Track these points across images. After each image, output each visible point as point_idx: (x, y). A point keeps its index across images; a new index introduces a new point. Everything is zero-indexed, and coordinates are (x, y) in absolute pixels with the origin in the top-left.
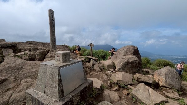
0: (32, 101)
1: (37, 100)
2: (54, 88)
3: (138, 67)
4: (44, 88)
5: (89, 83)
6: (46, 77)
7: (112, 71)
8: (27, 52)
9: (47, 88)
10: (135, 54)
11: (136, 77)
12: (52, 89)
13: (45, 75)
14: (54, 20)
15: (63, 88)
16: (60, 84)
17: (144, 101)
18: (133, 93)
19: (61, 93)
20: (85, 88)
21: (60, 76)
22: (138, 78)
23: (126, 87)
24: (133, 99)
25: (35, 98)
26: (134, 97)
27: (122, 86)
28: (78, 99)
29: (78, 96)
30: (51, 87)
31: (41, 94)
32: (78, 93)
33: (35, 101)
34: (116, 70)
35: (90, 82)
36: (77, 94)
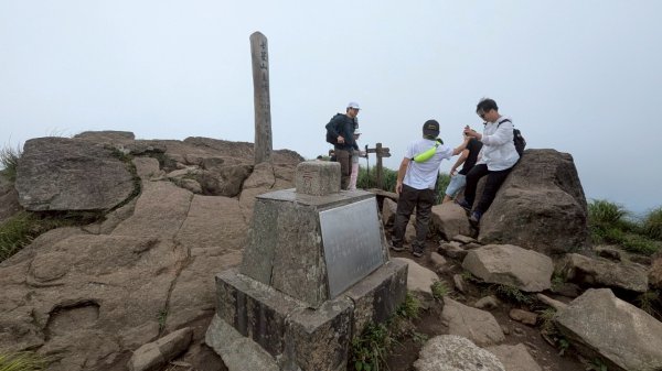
0: (236, 304)
1: (250, 303)
2: (301, 270)
3: (573, 232)
4: (269, 270)
5: (398, 269)
6: (276, 235)
7: (464, 244)
8: (192, 169)
9: (280, 270)
10: (560, 183)
11: (567, 267)
12: (296, 273)
13: (270, 230)
14: (267, 68)
15: (326, 272)
16: (321, 260)
17: (611, 353)
18: (562, 321)
19: (322, 287)
20: (387, 283)
21: (321, 235)
22: (578, 271)
23: (525, 299)
24: (558, 344)
25: (246, 295)
26: (563, 338)
27: (512, 294)
28: (368, 313)
29: (367, 305)
30: (291, 267)
31: (259, 287)
32: (370, 293)
33: (246, 303)
34: (480, 238)
35: (401, 266)
36: (366, 297)
